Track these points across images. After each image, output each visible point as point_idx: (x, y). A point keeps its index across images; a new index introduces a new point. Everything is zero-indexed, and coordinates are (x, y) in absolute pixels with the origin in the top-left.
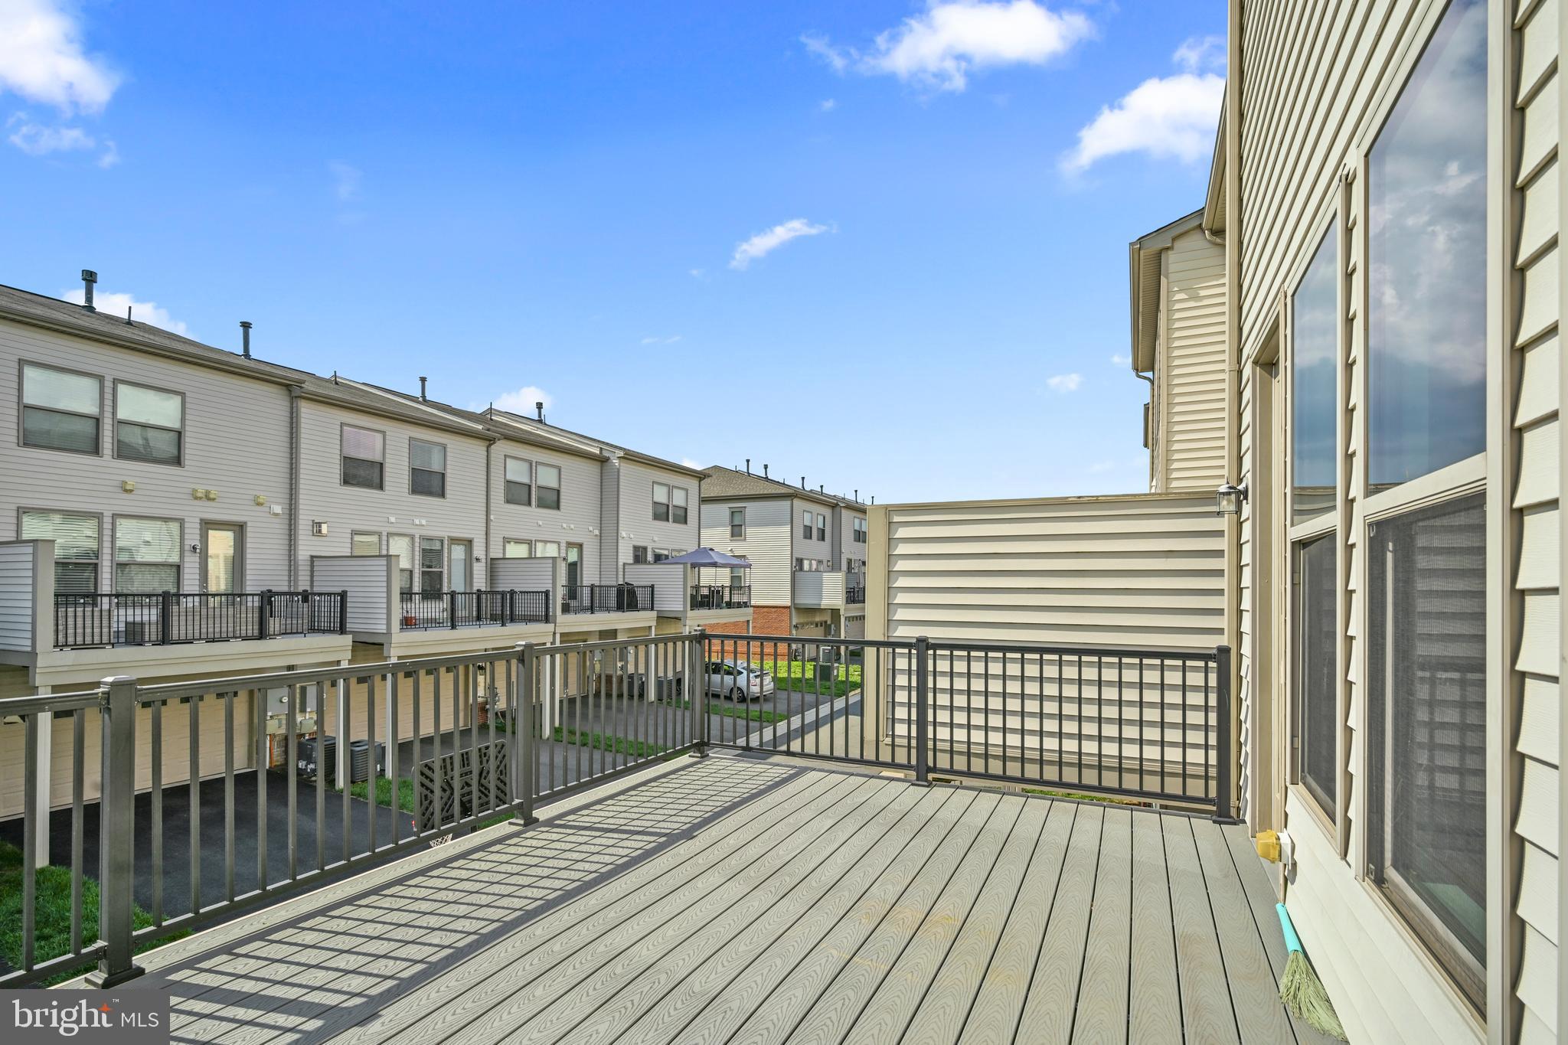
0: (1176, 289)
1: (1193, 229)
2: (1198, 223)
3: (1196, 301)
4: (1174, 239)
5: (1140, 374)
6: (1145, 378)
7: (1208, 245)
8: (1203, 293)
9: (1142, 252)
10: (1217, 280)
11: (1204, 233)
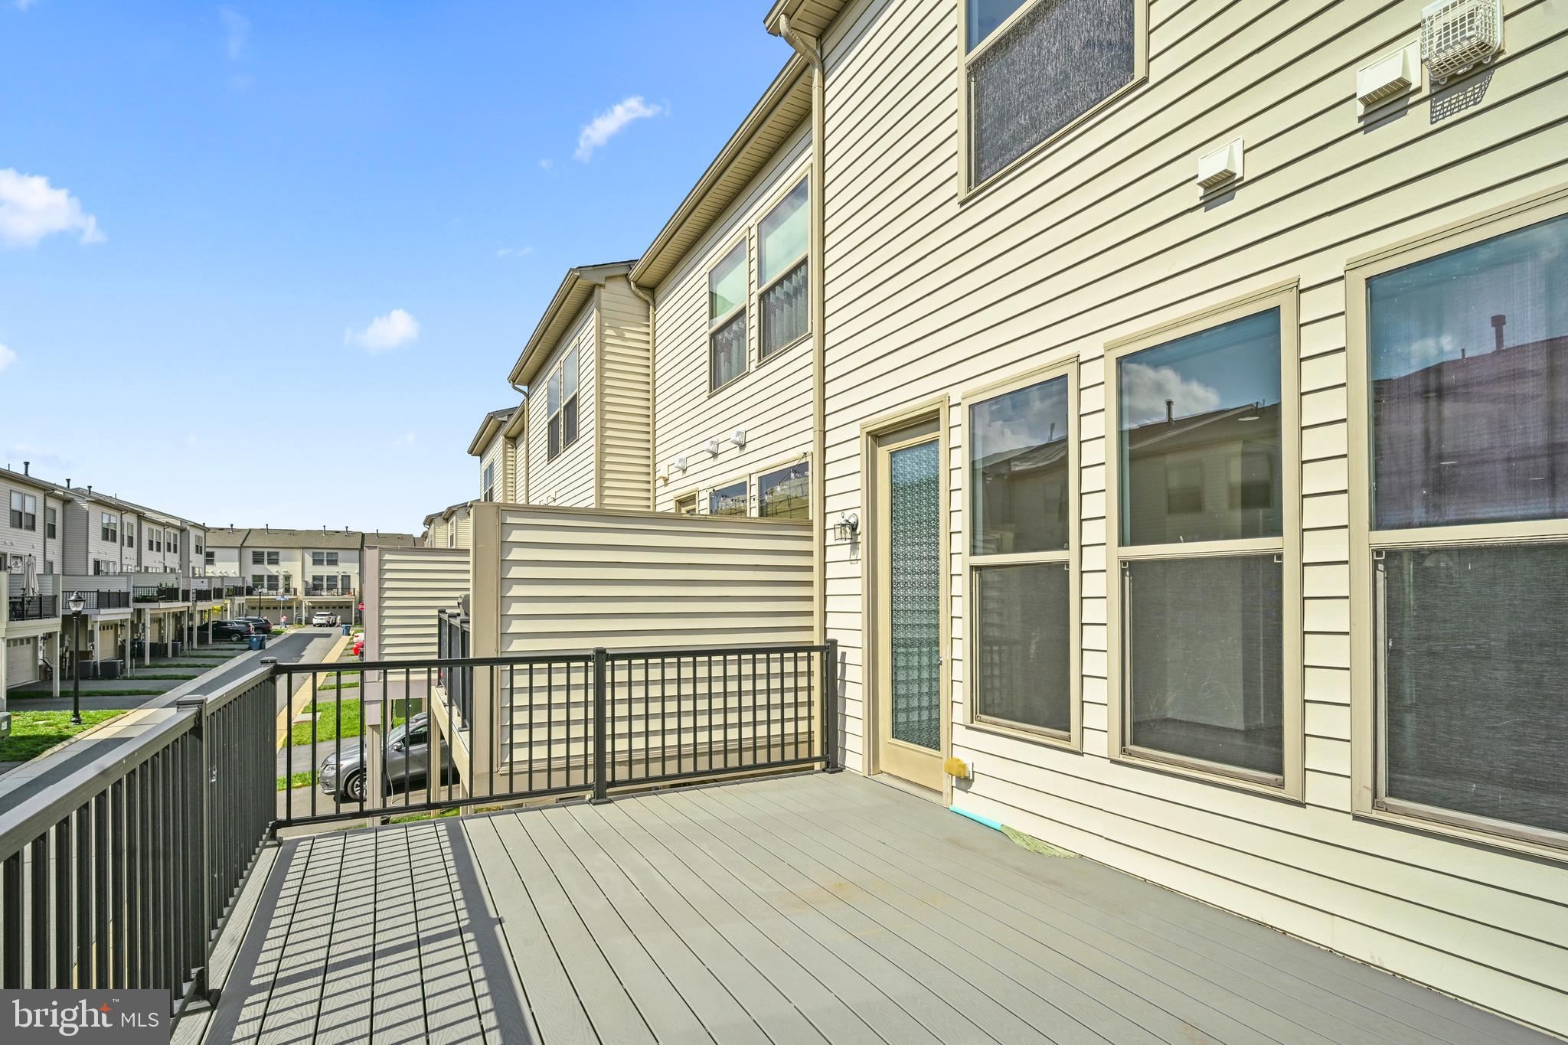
0: (606, 325)
1: (620, 276)
2: (625, 273)
3: (623, 341)
4: (608, 278)
5: (516, 386)
6: (521, 391)
7: (632, 295)
8: (628, 335)
9: (579, 281)
10: (637, 327)
11: (630, 284)
